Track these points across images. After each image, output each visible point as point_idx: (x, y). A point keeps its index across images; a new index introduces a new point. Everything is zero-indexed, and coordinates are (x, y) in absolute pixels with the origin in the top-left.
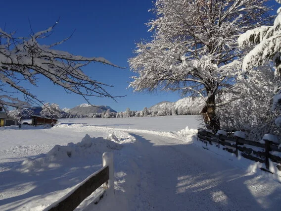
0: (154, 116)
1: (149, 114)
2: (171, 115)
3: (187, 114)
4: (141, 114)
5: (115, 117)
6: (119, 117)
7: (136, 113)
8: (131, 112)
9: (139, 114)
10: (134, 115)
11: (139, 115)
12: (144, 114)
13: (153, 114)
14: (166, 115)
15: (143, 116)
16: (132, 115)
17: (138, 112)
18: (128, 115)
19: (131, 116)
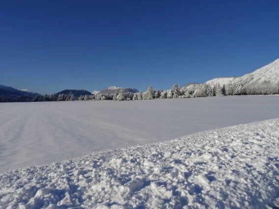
0: (189, 97)
1: (181, 94)
2: (214, 95)
3: (240, 94)
4: (169, 95)
5: (132, 99)
6: (136, 98)
7: (162, 94)
8: (155, 92)
9: (166, 94)
10: (159, 95)
11: (166, 96)
12: (173, 94)
13: (187, 94)
14: (207, 95)
15: (172, 98)
16: (156, 96)
17: (165, 92)
18: (150, 96)
19: (154, 97)
